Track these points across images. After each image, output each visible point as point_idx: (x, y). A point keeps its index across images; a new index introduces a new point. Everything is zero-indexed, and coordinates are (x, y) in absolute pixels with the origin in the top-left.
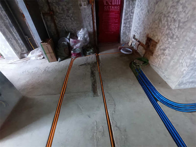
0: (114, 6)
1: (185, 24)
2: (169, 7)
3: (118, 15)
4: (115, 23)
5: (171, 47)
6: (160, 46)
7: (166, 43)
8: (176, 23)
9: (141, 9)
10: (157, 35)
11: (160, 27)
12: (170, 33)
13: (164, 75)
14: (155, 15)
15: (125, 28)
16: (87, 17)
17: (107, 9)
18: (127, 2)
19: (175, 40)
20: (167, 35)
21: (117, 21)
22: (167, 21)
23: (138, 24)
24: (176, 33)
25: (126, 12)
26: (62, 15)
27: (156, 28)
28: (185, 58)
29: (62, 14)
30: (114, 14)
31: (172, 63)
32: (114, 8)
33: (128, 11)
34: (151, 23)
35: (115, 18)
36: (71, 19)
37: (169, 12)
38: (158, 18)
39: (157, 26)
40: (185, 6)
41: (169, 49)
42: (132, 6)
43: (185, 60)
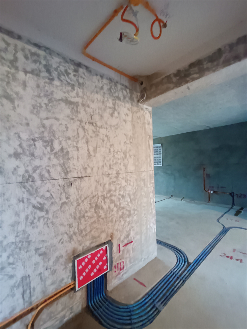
6: (119, 239)
10: (103, 232)
37: (110, 191)
39: (93, 220)
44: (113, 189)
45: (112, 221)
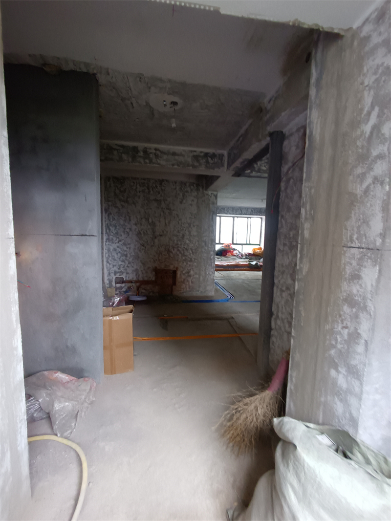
1: (196, 250)
2: (174, 240)
6: (181, 272)
7: (187, 267)
8: (189, 251)
9: (123, 244)
11: (172, 257)
13: (200, 292)
14: (157, 247)
19: (194, 262)
20: (184, 260)
22: (178, 250)
23: (123, 262)
24: (192, 257)
27: (166, 258)
31: (201, 278)
34: (154, 256)
37: (177, 244)
38: (164, 250)
40: (190, 240)
41: (193, 270)
44: (180, 243)
45: (178, 261)
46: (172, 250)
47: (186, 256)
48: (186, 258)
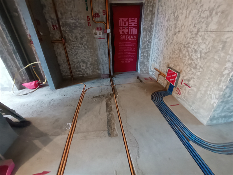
0: (131, 35)
1: (207, 55)
2: (188, 38)
3: (135, 44)
4: (132, 52)
5: (195, 77)
6: (184, 77)
7: (189, 73)
8: (198, 54)
9: (159, 39)
10: (179, 65)
11: (181, 57)
12: (193, 63)
13: (192, 108)
14: (174, 45)
15: (143, 57)
16: (102, 45)
17: (123, 38)
18: (144, 32)
19: (199, 71)
20: (190, 65)
21: (134, 50)
22: (188, 51)
23: (157, 53)
24: (198, 63)
25: (144, 41)
26: (74, 43)
27: (177, 57)
28: (212, 89)
29: (75, 41)
30: (131, 43)
31: (199, 95)
32: (131, 37)
33: (145, 40)
34: (171, 53)
35: (132, 47)
36: (85, 47)
37: (189, 43)
38: (177, 48)
39: (177, 56)
40: (204, 38)
41: (193, 80)
42: (149, 36)
43: (213, 91)
44: (191, 43)
46: (183, 50)
47: (193, 60)
48: (191, 62)
